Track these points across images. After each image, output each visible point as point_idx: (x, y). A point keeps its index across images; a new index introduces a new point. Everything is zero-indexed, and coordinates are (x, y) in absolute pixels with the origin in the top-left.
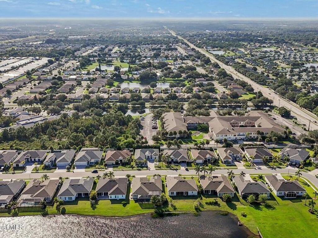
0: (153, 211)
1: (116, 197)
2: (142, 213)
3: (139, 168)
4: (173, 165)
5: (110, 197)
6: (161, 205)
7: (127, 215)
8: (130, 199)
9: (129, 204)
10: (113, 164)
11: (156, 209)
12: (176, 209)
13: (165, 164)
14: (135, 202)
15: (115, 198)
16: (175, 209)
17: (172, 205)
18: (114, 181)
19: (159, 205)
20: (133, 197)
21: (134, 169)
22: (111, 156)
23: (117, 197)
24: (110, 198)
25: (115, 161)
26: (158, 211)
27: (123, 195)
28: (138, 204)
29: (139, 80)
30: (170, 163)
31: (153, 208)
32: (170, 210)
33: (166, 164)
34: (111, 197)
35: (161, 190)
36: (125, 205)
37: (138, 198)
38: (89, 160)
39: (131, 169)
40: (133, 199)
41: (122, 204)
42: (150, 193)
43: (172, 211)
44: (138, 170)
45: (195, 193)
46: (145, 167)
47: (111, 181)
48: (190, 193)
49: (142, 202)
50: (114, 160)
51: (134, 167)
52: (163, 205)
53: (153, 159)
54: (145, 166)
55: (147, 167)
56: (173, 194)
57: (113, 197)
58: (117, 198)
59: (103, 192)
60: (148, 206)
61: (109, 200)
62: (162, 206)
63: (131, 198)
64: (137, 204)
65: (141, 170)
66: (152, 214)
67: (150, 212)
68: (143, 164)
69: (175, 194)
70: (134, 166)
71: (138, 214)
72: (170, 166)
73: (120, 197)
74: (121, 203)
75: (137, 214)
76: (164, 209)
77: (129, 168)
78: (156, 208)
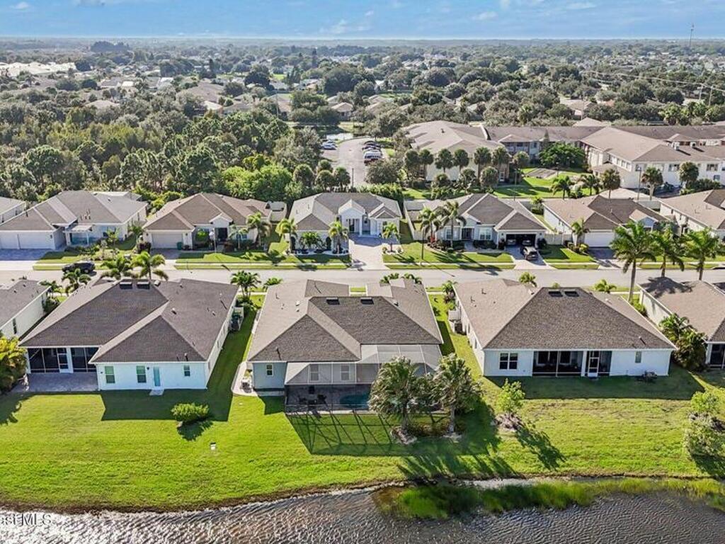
0: (390, 468)
1: (142, 379)
2: (307, 482)
3: (308, 262)
4: (470, 253)
5: (102, 379)
6: (445, 429)
7: (196, 494)
8: (237, 389)
9: (224, 418)
10: (180, 246)
11: (412, 458)
12: (559, 456)
13: (433, 250)
14: (268, 411)
15: (142, 386)
16: (550, 457)
17: (524, 434)
18: (147, 287)
19: (429, 428)
20: (255, 378)
21: (280, 264)
22: (175, 209)
23: (149, 375)
24: (103, 384)
25: (190, 232)
26: (428, 473)
27: (193, 365)
28: (286, 420)
29: (323, 91)
30: (459, 245)
31: (388, 450)
32: (518, 467)
33: (439, 251)
34: (110, 379)
35: (435, 342)
36: (192, 427)
37: (286, 382)
38: (66, 225)
39: (269, 263)
40: (255, 390)
41: (178, 418)
42: (369, 353)
43: (534, 474)
44: (300, 267)
45: (657, 362)
46: (336, 258)
47: (129, 287)
48: (623, 363)
49: (312, 405)
50: (188, 225)
51: (283, 258)
52: (459, 430)
53: (372, 233)
54: (338, 255)
55: (346, 259)
56: (514, 366)
57: (125, 375)
58: (149, 385)
59: (68, 348)
60: (357, 436)
61: (96, 392)
62: (455, 437)
63: (245, 386)
64: (281, 418)
65: (314, 269)
66: (384, 491)
67: (370, 477)
68: (329, 249)
69: (525, 367)
70: (284, 253)
71: (277, 495)
72: (460, 256)
73: (170, 375)
74: (170, 416)
75: (270, 489)
76: (468, 459)
77: (258, 259)
78: (413, 449)
